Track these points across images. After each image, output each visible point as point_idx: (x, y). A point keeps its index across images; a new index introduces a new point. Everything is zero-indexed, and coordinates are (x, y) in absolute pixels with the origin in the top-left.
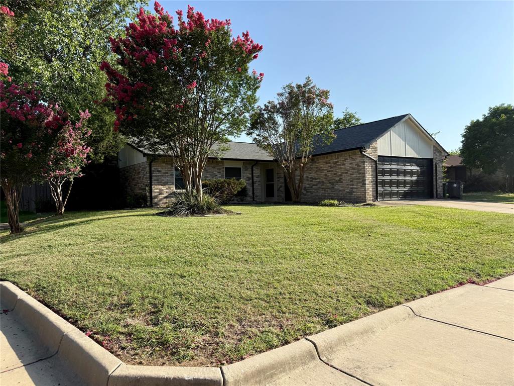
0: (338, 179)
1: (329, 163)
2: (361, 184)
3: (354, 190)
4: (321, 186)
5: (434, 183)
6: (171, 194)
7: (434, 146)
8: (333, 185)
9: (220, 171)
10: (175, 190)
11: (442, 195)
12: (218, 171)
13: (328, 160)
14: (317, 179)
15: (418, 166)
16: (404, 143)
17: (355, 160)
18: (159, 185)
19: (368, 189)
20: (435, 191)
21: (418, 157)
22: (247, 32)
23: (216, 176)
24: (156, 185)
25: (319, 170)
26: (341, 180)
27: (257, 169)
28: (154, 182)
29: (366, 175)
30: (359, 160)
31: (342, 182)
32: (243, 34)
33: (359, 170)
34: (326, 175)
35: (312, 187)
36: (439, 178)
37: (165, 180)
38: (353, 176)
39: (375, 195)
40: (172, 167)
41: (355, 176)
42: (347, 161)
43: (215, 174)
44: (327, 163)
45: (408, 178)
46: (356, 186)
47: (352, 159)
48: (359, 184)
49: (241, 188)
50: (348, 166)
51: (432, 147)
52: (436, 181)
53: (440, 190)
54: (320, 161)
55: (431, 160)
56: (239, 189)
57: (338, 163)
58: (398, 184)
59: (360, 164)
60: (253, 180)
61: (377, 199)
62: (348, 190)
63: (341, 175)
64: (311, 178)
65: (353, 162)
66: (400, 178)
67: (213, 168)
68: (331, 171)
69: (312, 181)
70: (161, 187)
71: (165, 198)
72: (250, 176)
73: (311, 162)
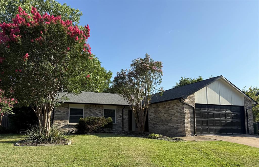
0: (170, 119)
1: (165, 108)
2: (182, 123)
3: (178, 127)
4: (162, 123)
5: (246, 123)
6: (66, 125)
7: (245, 98)
8: (167, 122)
9: (101, 112)
10: (69, 123)
11: (253, 132)
12: (99, 111)
13: (164, 106)
14: (159, 118)
15: (231, 111)
16: (219, 95)
17: (178, 106)
18: (58, 120)
19: (187, 127)
20: (246, 129)
21: (231, 105)
22: (88, 26)
23: (98, 114)
24: (57, 120)
25: (160, 112)
26: (172, 120)
27: (126, 110)
28: (55, 118)
29: (185, 117)
30: (181, 106)
31: (172, 121)
32: (85, 26)
33: (181, 113)
34: (164, 116)
35: (157, 123)
36: (250, 119)
37: (62, 117)
38: (178, 117)
39: (193, 131)
40: (68, 109)
41: (179, 117)
42: (174, 107)
43: (97, 113)
44: (164, 108)
45: (223, 119)
46: (179, 124)
47: (177, 105)
48: (181, 123)
49: (108, 123)
50: (175, 110)
51: (243, 98)
52: (247, 122)
53: (251, 128)
54: (161, 106)
55: (242, 108)
56: (106, 124)
57: (170, 108)
58: (214, 123)
59: (182, 109)
60: (123, 117)
61: (195, 134)
62: (175, 127)
63: (171, 116)
64: (156, 117)
65: (177, 108)
66: (216, 119)
67: (96, 110)
68: (167, 113)
69: (157, 119)
70: (59, 121)
71: (62, 128)
72: (121, 115)
73: (156, 107)
